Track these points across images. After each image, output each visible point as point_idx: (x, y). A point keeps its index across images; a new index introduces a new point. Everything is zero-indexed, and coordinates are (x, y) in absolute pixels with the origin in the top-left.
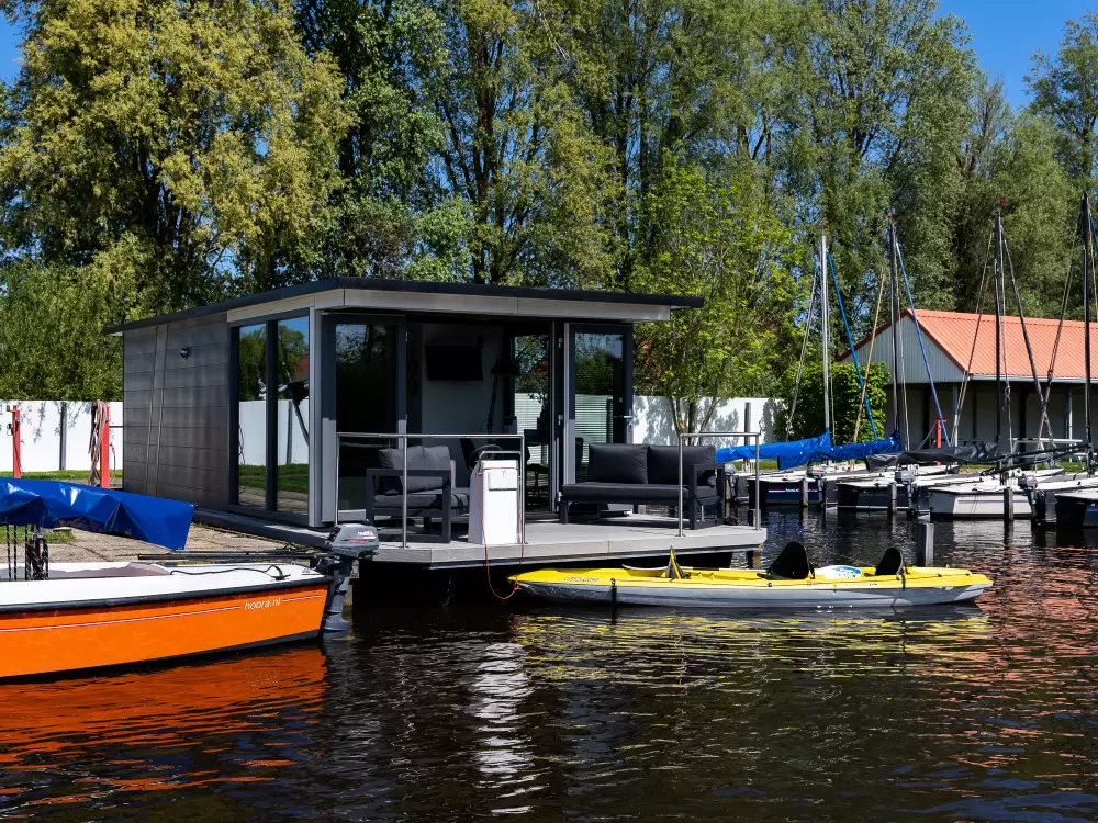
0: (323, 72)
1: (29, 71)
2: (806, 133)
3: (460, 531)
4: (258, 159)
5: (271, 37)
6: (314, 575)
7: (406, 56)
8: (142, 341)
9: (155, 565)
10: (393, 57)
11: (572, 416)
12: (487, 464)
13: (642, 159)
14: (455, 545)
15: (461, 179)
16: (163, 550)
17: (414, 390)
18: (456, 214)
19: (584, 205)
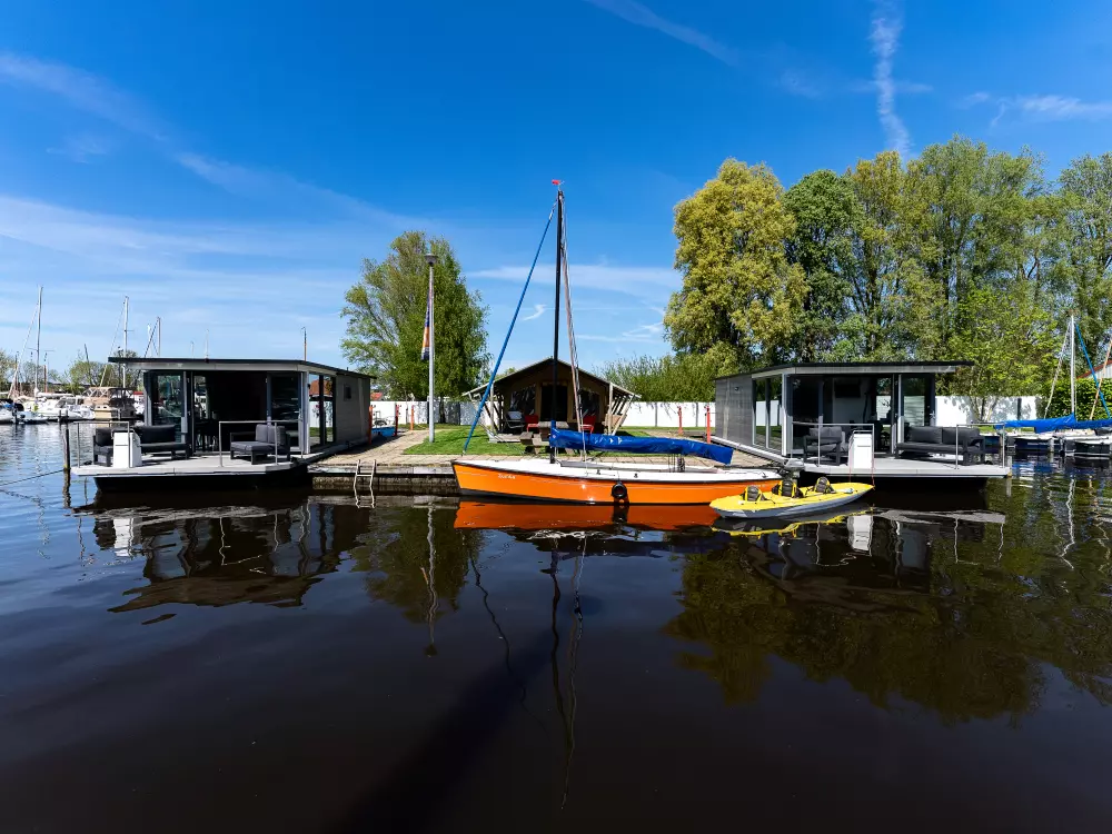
0: (796, 271)
1: (685, 287)
2: (1065, 262)
3: (844, 461)
4: (770, 308)
5: (774, 261)
6: (778, 476)
7: (834, 258)
8: (722, 384)
9: (720, 470)
10: (827, 260)
11: (902, 414)
12: (855, 435)
13: (958, 286)
14: (843, 466)
15: (860, 306)
16: (722, 464)
17: (828, 401)
18: (856, 320)
19: (924, 311)
